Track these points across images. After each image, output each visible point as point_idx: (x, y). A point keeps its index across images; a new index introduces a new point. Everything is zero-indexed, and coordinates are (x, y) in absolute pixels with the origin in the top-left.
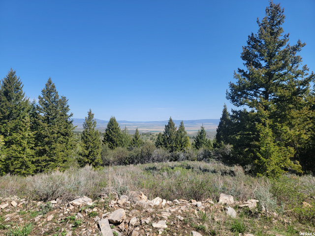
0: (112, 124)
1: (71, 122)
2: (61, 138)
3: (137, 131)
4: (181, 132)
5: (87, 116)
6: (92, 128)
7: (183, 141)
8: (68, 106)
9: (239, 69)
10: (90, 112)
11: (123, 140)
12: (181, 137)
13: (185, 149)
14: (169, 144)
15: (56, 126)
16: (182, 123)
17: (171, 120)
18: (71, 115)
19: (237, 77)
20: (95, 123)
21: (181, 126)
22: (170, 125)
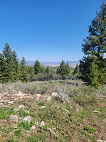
0: (37, 63)
1: (18, 62)
2: (14, 69)
3: (48, 66)
4: (67, 67)
5: (22, 60)
6: (25, 65)
7: (68, 71)
8: (16, 55)
9: (87, 37)
10: (23, 58)
11: (42, 70)
12: (67, 69)
13: (69, 74)
14: (62, 72)
15: (11, 64)
16: (67, 63)
17: (63, 61)
18: (18, 59)
19: (85, 41)
20: (25, 63)
21: (67, 64)
22: (63, 63)
